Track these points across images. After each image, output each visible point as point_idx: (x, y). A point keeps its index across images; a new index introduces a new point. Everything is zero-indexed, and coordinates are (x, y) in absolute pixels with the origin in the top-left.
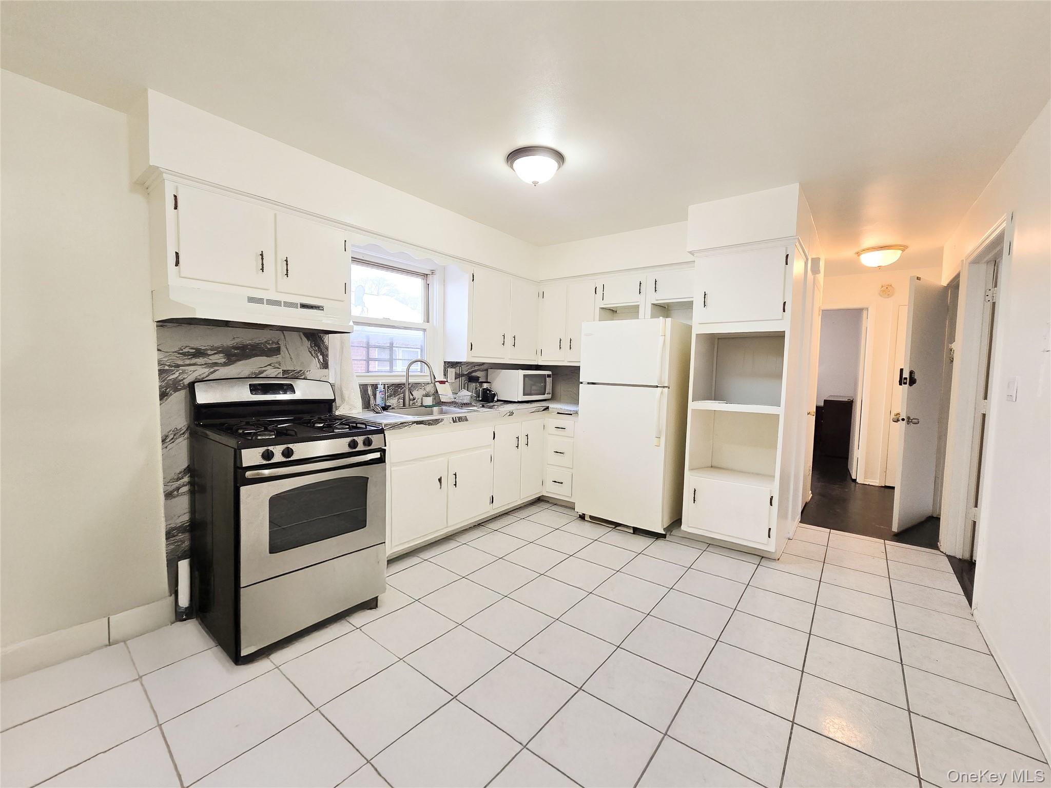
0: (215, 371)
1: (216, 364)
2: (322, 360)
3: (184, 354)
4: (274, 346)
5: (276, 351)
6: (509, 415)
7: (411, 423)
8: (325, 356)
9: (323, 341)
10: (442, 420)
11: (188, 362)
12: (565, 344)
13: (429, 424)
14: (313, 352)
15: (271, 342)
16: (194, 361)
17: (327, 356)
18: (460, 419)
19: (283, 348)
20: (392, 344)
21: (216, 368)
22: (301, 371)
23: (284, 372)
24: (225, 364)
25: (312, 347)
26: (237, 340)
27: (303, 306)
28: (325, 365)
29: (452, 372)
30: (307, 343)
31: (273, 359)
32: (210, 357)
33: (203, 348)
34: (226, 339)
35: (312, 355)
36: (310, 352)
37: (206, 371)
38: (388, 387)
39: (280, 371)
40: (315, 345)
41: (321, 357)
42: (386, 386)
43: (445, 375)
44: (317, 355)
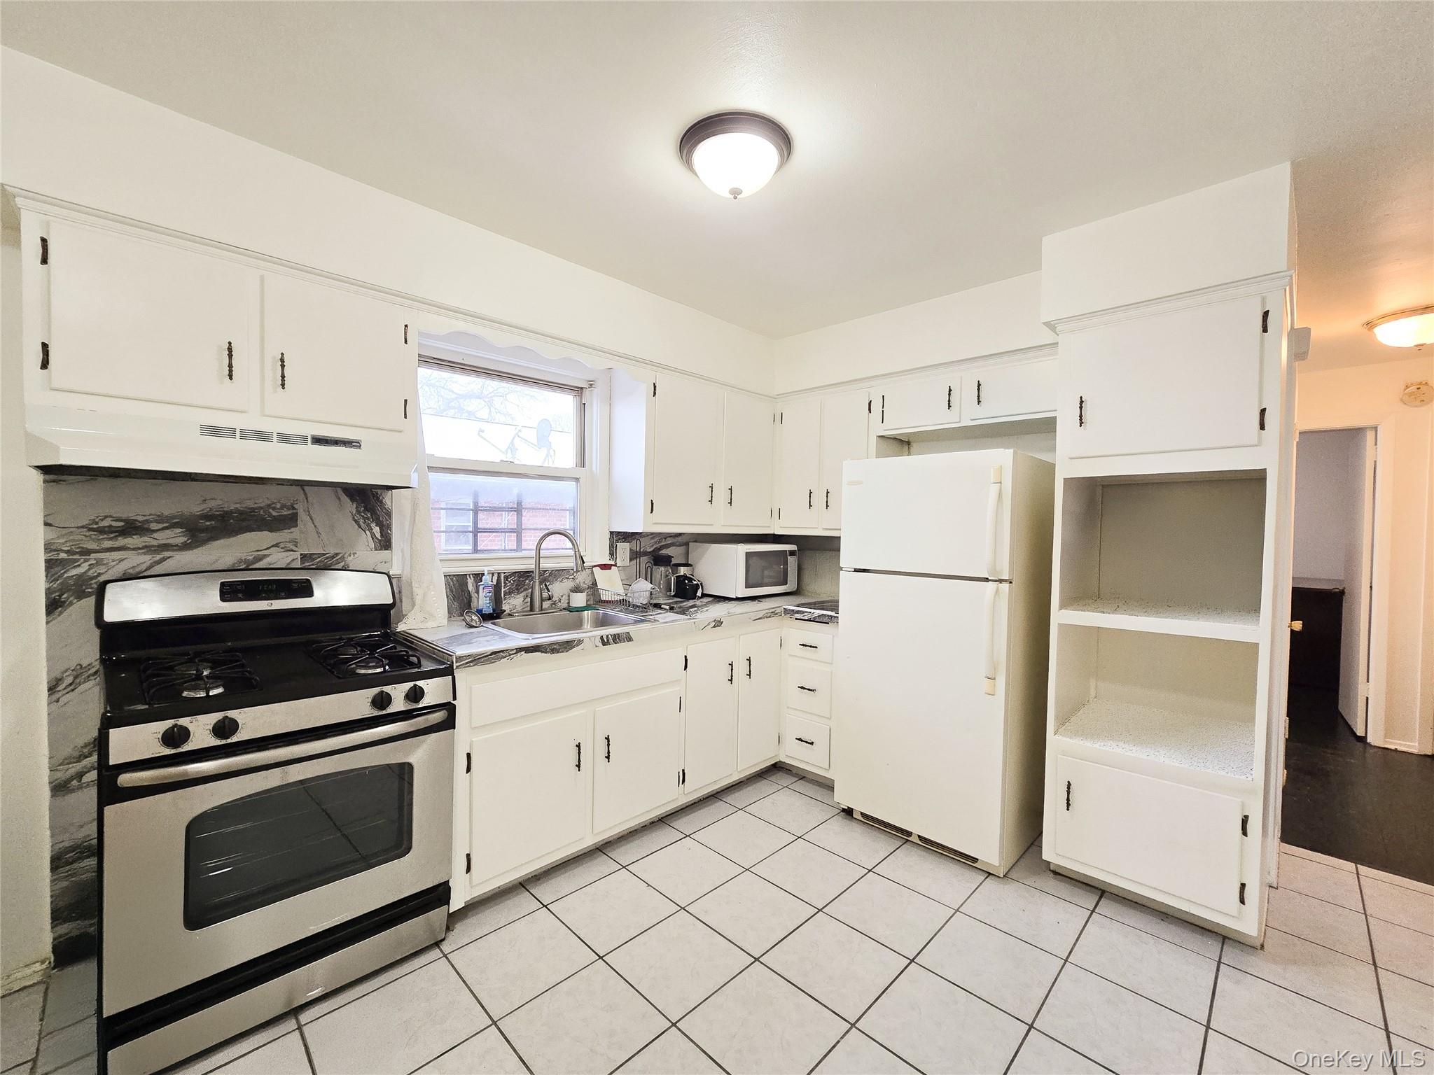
0: (164, 559)
1: (166, 547)
2: (378, 535)
3: (101, 531)
4: (285, 512)
5: (291, 520)
6: (714, 627)
7: (515, 651)
8: (385, 528)
9: (381, 502)
10: (580, 642)
11: (107, 544)
12: (819, 500)
13: (553, 651)
14: (361, 522)
15: (278, 506)
16: (122, 541)
17: (389, 527)
18: (617, 639)
19: (303, 516)
20: (519, 504)
21: (167, 554)
22: (337, 554)
23: (304, 557)
24: (185, 547)
25: (359, 512)
26: (212, 504)
27: (318, 440)
28: (385, 543)
29: (624, 549)
30: (350, 507)
31: (284, 536)
32: (155, 535)
33: (140, 518)
34: (191, 503)
35: (360, 527)
36: (356, 521)
37: (146, 559)
38: (506, 578)
39: (297, 555)
40: (367, 509)
41: (377, 530)
42: (503, 575)
43: (613, 553)
44: (369, 525)
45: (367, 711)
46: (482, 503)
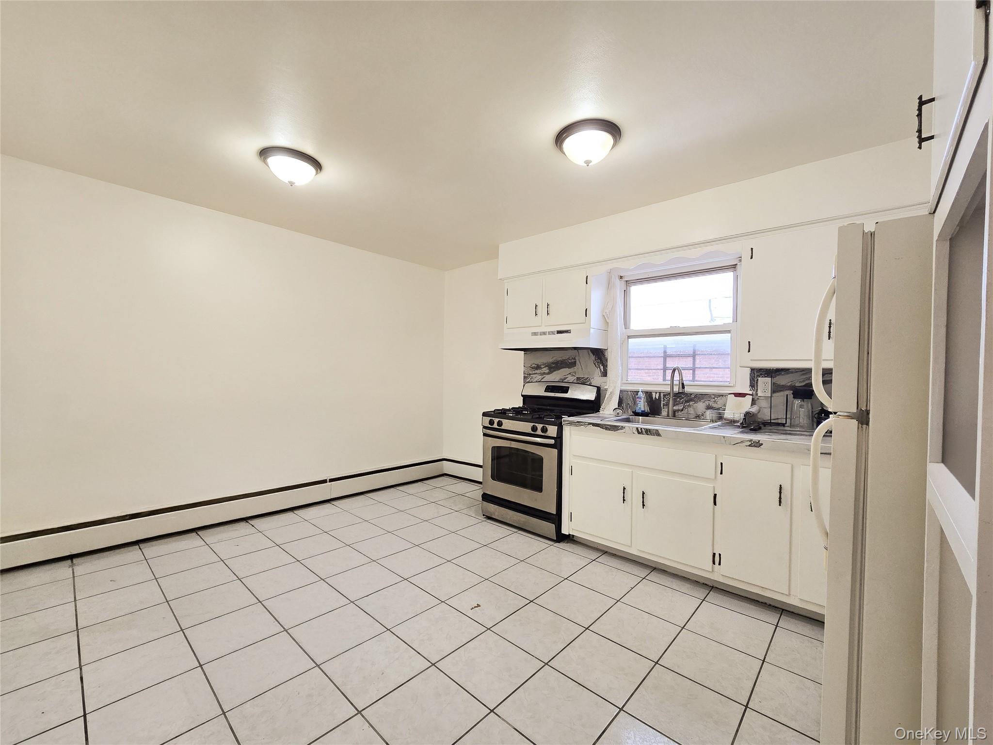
0: (544, 377)
1: (544, 373)
2: (602, 370)
3: (532, 368)
4: (573, 361)
5: (573, 364)
7: (587, 424)
8: (605, 366)
9: (604, 354)
10: (622, 428)
11: (534, 372)
13: (606, 429)
14: (596, 364)
15: (571, 358)
16: (536, 371)
17: (607, 366)
18: (648, 432)
19: (578, 362)
20: (694, 352)
21: (545, 376)
22: (588, 378)
23: (578, 379)
24: (548, 374)
25: (596, 360)
26: (554, 358)
27: (559, 332)
28: (605, 374)
29: (765, 383)
30: (593, 357)
31: (571, 370)
32: (542, 369)
33: (540, 364)
34: (549, 358)
35: (596, 366)
36: (595, 364)
37: (540, 377)
39: (575, 378)
40: (598, 358)
41: (602, 367)
44: (599, 366)
45: (529, 431)
46: (669, 352)
